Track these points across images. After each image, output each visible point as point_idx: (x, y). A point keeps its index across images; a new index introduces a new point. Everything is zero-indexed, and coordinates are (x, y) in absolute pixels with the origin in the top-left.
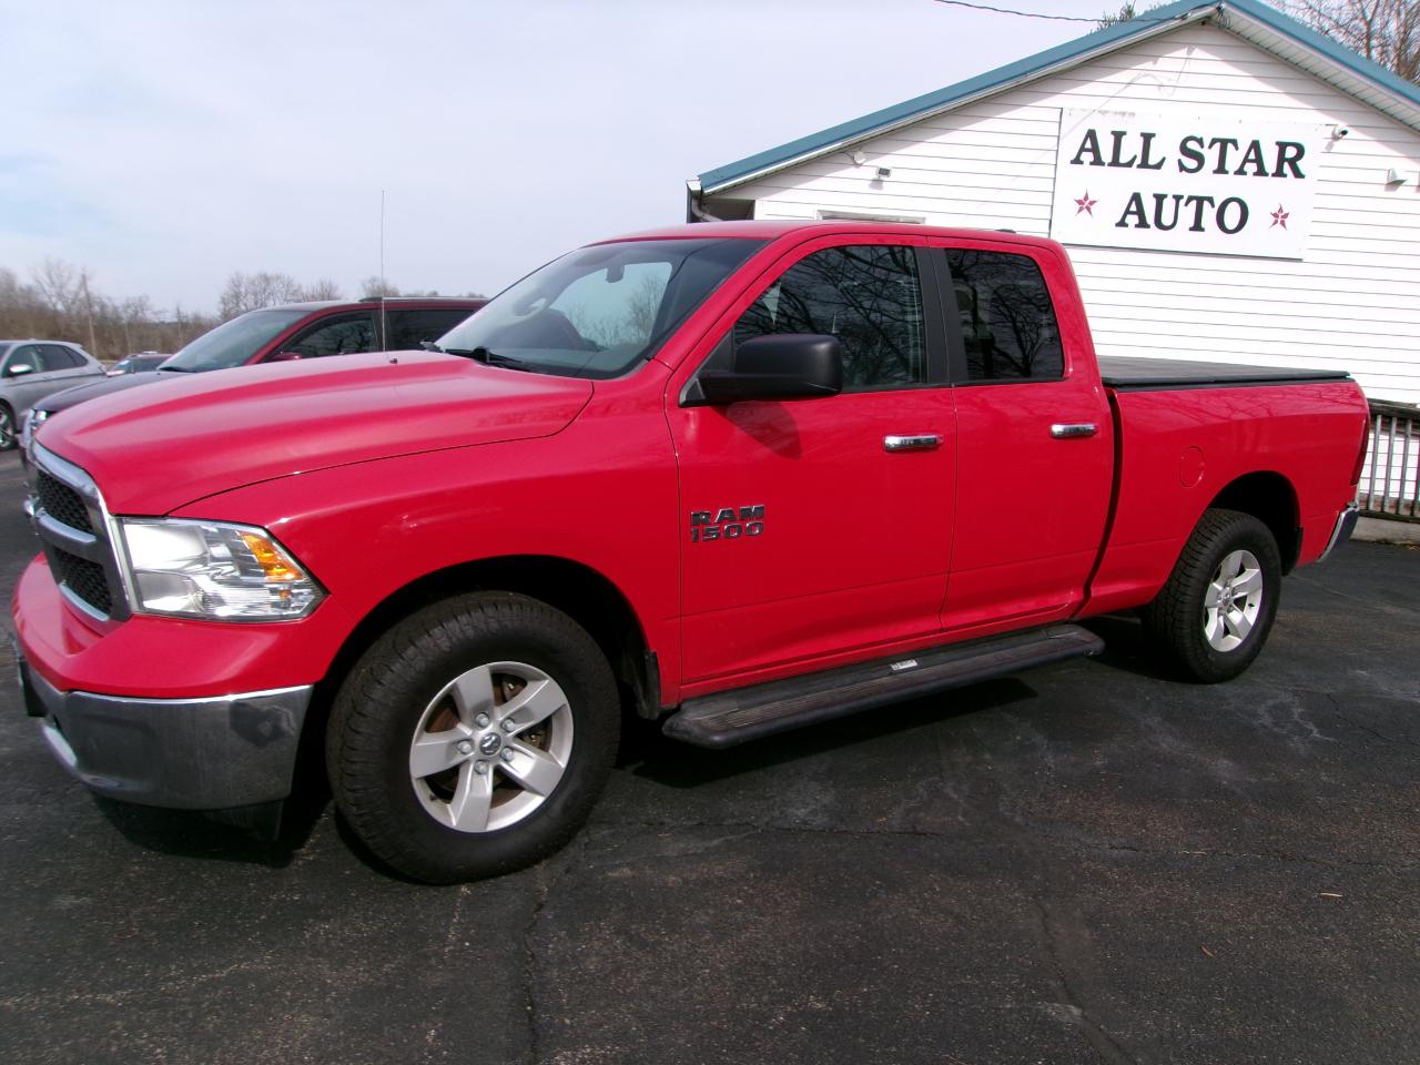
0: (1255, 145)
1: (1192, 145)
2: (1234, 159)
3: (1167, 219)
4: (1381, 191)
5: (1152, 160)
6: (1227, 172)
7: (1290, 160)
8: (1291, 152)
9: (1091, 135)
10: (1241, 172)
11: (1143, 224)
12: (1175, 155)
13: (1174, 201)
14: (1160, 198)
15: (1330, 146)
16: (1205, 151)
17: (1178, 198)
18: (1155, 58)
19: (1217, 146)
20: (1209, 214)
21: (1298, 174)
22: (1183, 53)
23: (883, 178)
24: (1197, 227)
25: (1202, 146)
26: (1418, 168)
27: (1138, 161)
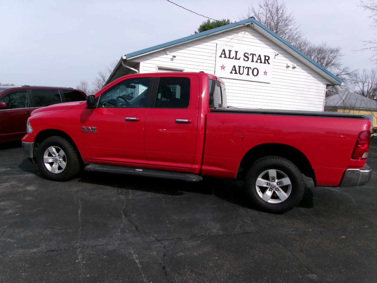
0: (260, 56)
1: (246, 55)
2: (255, 59)
3: (241, 72)
4: (285, 68)
5: (238, 58)
6: (254, 62)
7: (267, 60)
8: (267, 58)
9: (224, 50)
10: (257, 62)
11: (236, 73)
12: (242, 57)
13: (243, 68)
14: (240, 67)
15: (275, 57)
16: (249, 56)
17: (244, 67)
18: (237, 33)
19: (252, 55)
20: (250, 71)
21: (269, 63)
22: (243, 32)
23: (174, 58)
24: (248, 74)
25: (248, 55)
26: (292, 64)
27: (235, 58)
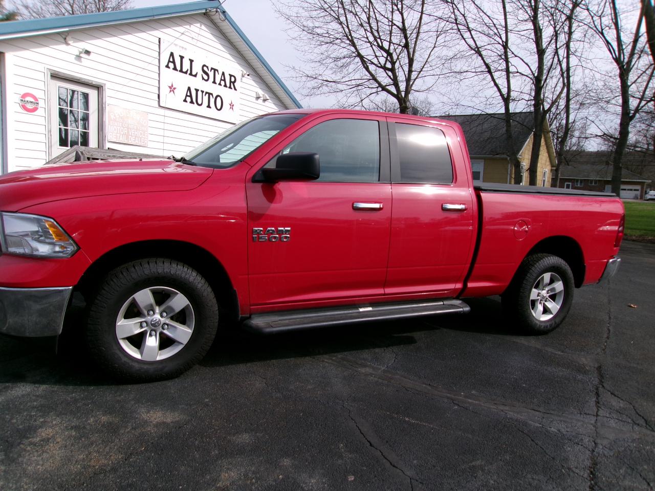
0: (223, 74)
1: (205, 69)
2: (218, 78)
3: (200, 102)
4: (254, 100)
5: (194, 73)
6: (216, 84)
7: (232, 84)
8: (233, 79)
9: (172, 54)
10: (220, 84)
11: (192, 102)
12: (200, 73)
14: (197, 90)
15: (241, 79)
16: (209, 72)
17: (202, 92)
18: (190, 24)
19: (213, 71)
20: (212, 100)
21: (235, 89)
22: (198, 25)
24: (209, 106)
25: (208, 70)
26: (263, 93)
27: (189, 72)
